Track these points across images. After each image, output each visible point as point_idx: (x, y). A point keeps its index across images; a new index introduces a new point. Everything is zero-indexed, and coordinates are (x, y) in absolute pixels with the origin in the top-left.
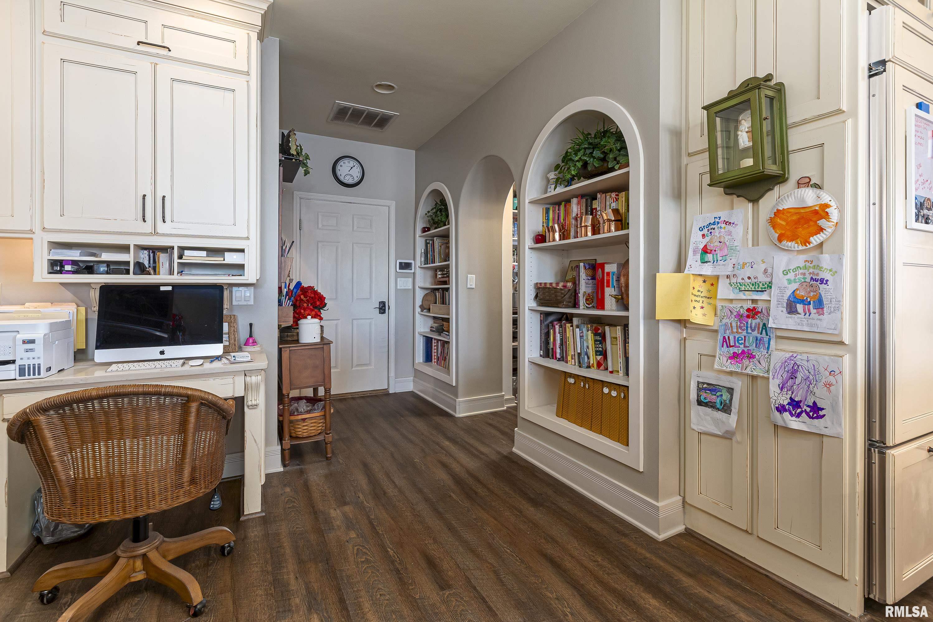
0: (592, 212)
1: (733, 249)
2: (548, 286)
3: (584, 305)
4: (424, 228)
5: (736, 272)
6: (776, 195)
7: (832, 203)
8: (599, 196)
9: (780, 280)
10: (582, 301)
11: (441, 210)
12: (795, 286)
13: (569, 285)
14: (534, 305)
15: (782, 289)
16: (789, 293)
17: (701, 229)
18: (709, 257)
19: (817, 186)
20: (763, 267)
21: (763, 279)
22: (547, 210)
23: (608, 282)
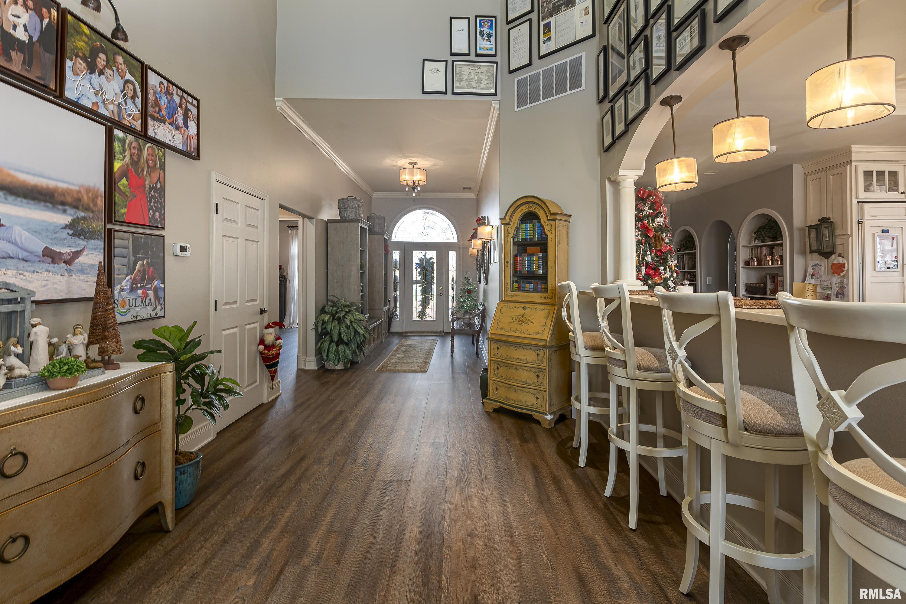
0: (772, 254)
1: (821, 275)
2: (751, 285)
3: (769, 294)
4: (678, 249)
5: (822, 283)
6: (833, 258)
7: (846, 263)
8: (775, 247)
9: (834, 286)
10: (768, 292)
11: (689, 241)
12: (838, 289)
13: (762, 285)
14: (745, 293)
15: (835, 290)
16: (836, 291)
17: (812, 267)
18: (814, 277)
19: (843, 257)
20: (830, 282)
21: (830, 286)
22: (752, 250)
23: (780, 284)
